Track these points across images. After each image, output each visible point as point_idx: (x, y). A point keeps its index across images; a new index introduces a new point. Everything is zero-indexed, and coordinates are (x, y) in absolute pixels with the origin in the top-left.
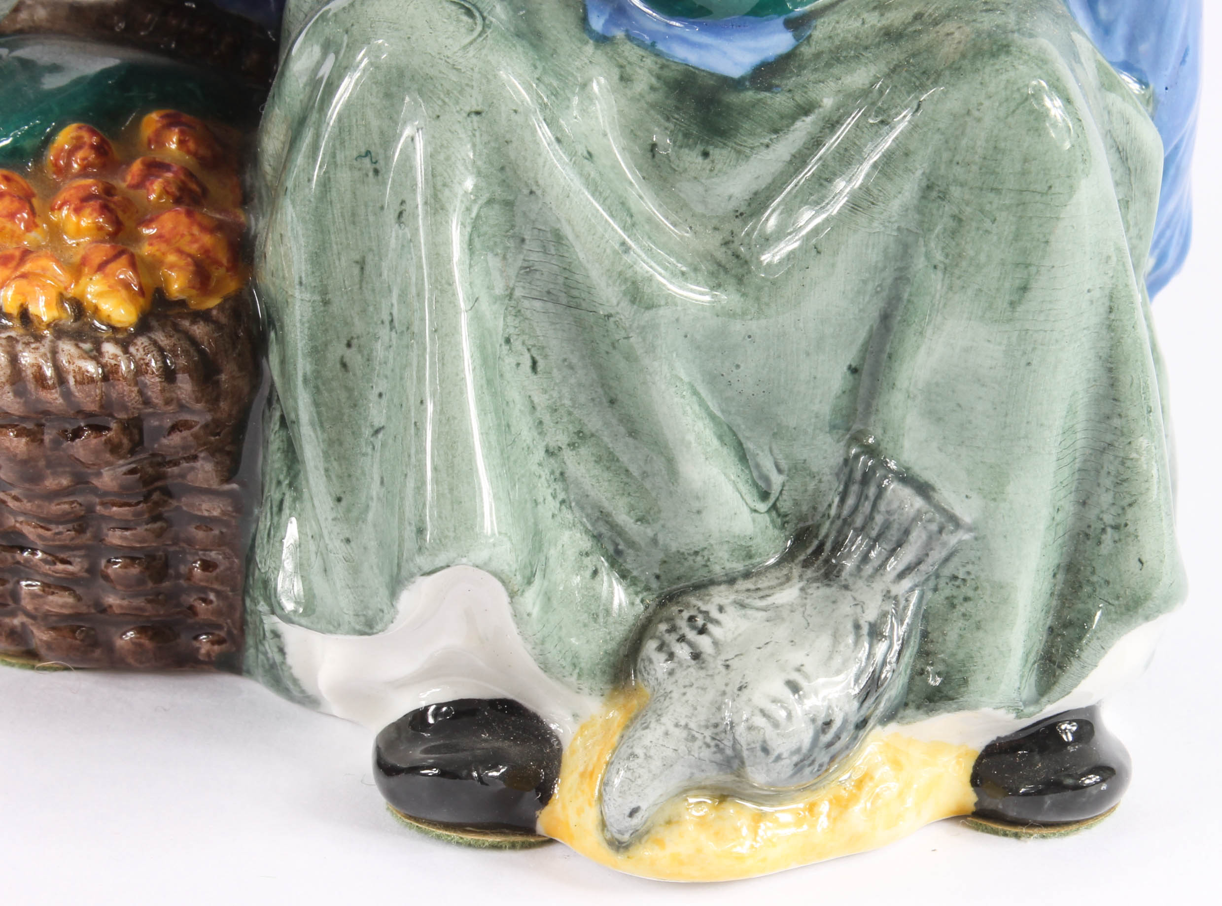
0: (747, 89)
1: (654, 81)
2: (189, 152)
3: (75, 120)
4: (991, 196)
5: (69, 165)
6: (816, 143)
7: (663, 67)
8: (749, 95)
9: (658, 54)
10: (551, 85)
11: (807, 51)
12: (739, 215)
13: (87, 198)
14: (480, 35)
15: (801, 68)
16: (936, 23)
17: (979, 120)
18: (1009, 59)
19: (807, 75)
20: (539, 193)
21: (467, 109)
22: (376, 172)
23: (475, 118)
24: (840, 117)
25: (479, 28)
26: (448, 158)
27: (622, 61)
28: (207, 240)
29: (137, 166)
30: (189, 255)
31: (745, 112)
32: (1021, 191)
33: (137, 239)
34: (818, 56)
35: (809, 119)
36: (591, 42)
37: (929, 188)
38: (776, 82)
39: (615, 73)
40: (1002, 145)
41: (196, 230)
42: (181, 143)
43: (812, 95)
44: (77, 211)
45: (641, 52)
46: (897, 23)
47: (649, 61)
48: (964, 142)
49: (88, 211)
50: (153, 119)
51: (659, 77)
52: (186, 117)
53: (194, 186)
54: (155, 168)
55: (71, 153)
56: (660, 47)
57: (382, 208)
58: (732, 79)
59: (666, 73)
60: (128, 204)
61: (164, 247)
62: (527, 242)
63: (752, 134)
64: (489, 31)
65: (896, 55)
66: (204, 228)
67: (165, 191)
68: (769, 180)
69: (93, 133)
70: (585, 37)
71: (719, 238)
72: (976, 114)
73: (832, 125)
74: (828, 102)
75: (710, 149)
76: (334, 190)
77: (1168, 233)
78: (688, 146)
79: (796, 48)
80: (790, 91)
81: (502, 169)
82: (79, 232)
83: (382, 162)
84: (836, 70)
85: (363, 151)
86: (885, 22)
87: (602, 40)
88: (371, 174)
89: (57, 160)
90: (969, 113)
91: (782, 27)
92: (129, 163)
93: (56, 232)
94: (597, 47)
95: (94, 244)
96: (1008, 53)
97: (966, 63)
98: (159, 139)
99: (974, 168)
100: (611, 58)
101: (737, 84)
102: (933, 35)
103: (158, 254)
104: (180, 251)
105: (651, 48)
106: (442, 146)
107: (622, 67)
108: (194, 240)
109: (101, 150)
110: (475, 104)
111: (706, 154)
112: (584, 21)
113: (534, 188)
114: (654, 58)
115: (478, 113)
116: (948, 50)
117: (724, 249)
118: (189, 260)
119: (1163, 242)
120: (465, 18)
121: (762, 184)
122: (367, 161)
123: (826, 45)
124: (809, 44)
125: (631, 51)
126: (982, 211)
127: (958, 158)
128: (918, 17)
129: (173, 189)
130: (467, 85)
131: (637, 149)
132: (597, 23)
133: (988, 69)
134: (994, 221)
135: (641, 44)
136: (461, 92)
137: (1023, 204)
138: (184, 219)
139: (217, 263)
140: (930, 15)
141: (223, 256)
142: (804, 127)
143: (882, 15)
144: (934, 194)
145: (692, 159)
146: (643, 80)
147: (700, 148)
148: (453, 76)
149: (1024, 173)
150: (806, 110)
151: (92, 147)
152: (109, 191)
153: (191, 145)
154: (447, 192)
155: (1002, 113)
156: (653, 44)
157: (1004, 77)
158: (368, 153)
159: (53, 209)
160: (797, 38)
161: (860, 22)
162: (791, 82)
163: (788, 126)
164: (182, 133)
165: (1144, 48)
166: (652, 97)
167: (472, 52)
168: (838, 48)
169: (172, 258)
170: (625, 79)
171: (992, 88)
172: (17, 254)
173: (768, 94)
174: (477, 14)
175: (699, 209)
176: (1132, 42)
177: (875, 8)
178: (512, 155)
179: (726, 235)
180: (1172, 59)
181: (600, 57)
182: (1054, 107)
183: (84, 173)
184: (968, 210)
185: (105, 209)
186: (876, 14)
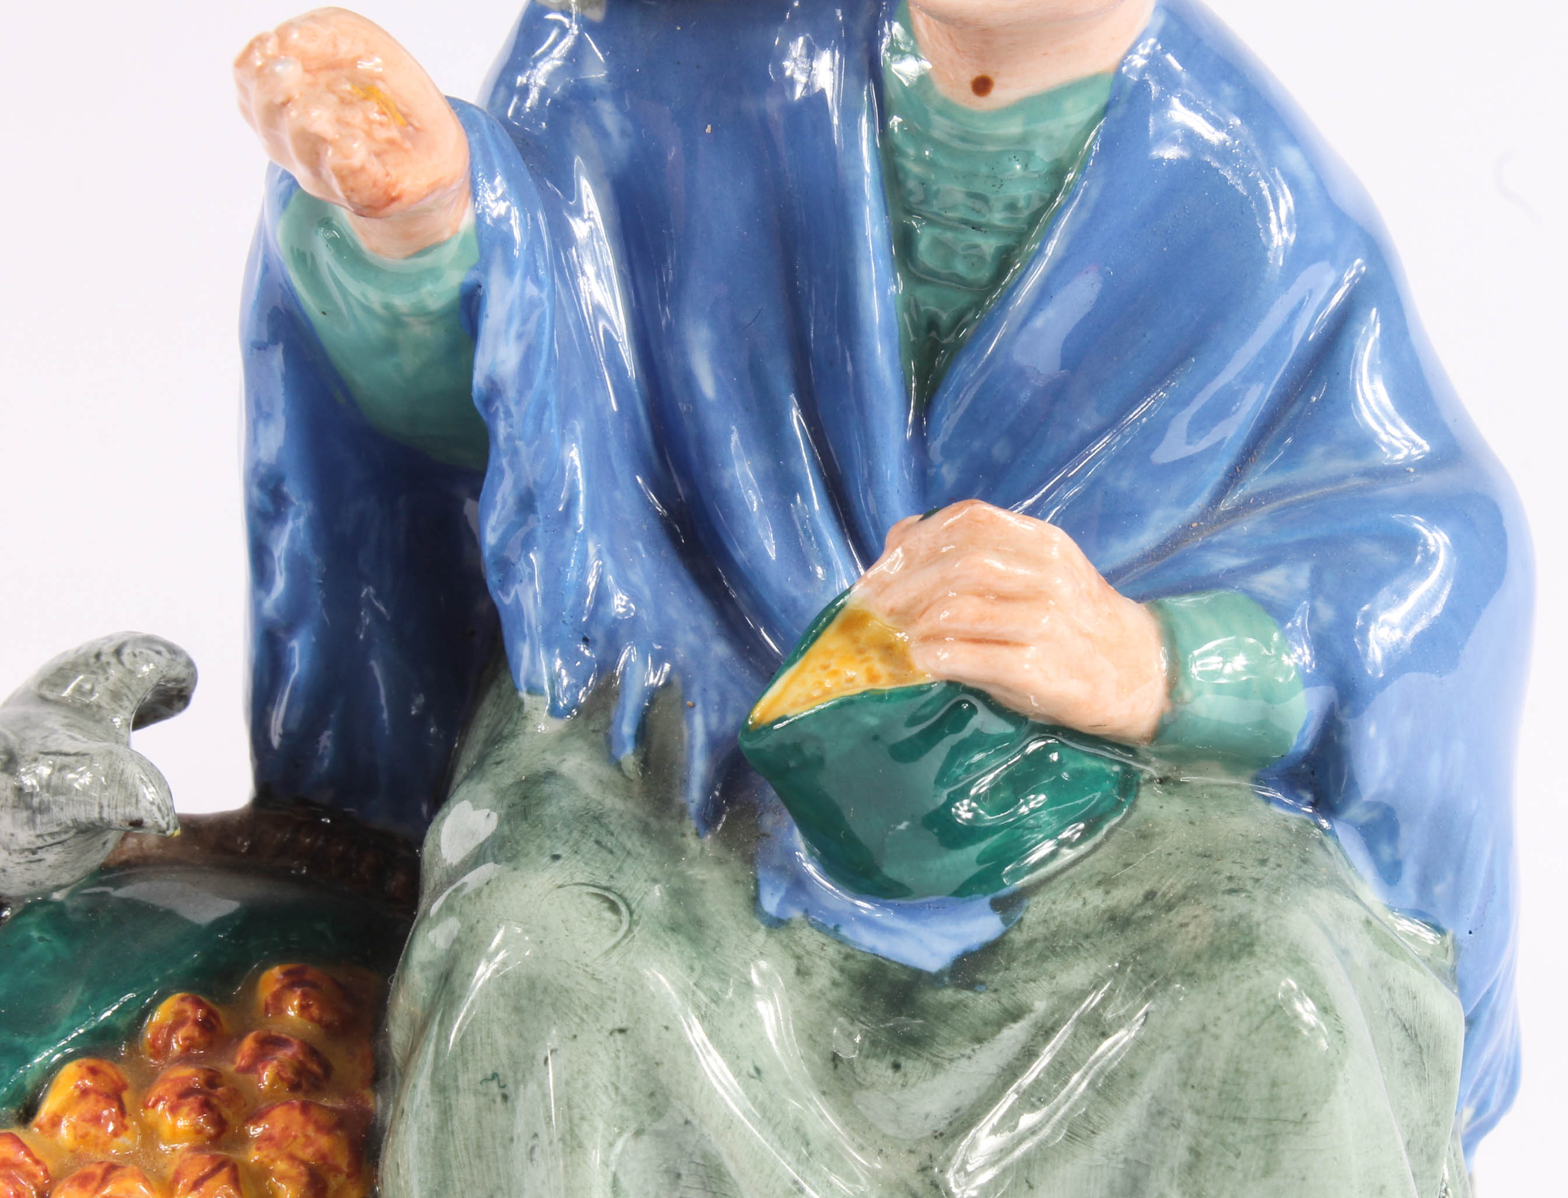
0: (946, 986)
1: (836, 974)
2: (312, 1019)
3: (178, 989)
4: (1235, 1125)
5: (168, 1044)
6: (1029, 1054)
7: (847, 957)
8: (948, 995)
9: (842, 941)
10: (710, 989)
11: (1018, 938)
12: (938, 1135)
13: (186, 1094)
14: (625, 936)
15: (1011, 958)
16: (1169, 907)
17: (1216, 1037)
18: (1252, 962)
19: (1019, 970)
20: (696, 1122)
21: (610, 1026)
22: (505, 1097)
23: (618, 1037)
24: (1055, 1023)
25: (625, 927)
26: (586, 1086)
27: (799, 951)
28: (324, 1142)
29: (248, 1044)
30: (303, 1162)
31: (944, 1014)
32: (1269, 1121)
33: (243, 1139)
34: (1031, 943)
35: (1016, 1026)
36: (763, 927)
37: (1161, 1113)
38: (980, 977)
39: (791, 965)
40: (1245, 1067)
41: (311, 1131)
42: (303, 1008)
43: (1021, 997)
44: (174, 1110)
45: (821, 938)
46: (1124, 905)
47: (832, 950)
48: (1200, 1062)
49: (185, 1110)
50: (273, 977)
51: (842, 970)
52: (312, 973)
53: (313, 1066)
54: (269, 1043)
55: (172, 1030)
56: (844, 931)
57: (512, 1140)
58: (929, 974)
59: (851, 965)
60: (235, 1095)
61: (273, 1153)
62: (684, 1177)
63: (950, 1043)
64: (636, 930)
65: (1122, 947)
66: (320, 1128)
67: (278, 1077)
68: (974, 1096)
69: (198, 1004)
70: (756, 922)
71: (915, 1161)
72: (1213, 1029)
73: (1046, 1031)
74: (1041, 1007)
75: (902, 1060)
76: (456, 1122)
77: (1487, 1081)
78: (875, 1056)
79: (1005, 934)
80: (996, 991)
81: (652, 1095)
82: (175, 1136)
83: (511, 1087)
84: (1050, 966)
85: (489, 1073)
86: (1110, 902)
87: (777, 924)
88: (499, 1099)
89: (155, 1039)
90: (1204, 1028)
91: (988, 908)
92: (241, 1037)
93: (147, 1136)
94: (769, 934)
95: (190, 1155)
96: (1251, 954)
97: (1200, 967)
98: (278, 1002)
99: (1213, 1094)
100: (786, 947)
101: (935, 980)
102: (1164, 925)
103: (266, 1160)
104: (292, 1158)
105: (834, 934)
106: (579, 1072)
107: (798, 958)
108: (309, 1142)
109: (208, 1026)
110: (617, 1018)
111: (896, 1067)
112: (755, 900)
113: (690, 1118)
114: (837, 947)
115: (622, 1031)
116: (1178, 947)
117: (920, 1177)
118: (302, 1168)
119: (1481, 1091)
120: (608, 915)
121: (966, 1101)
122: (494, 1085)
123: (1041, 930)
124: (1020, 929)
125: (810, 938)
126: (1223, 1144)
127: (1193, 1081)
128: (1150, 896)
129: (288, 1074)
130: (609, 998)
131: (816, 1058)
132: (771, 903)
133: (1227, 975)
134: (1238, 1155)
135: (821, 928)
136: (602, 1007)
137: (1273, 1135)
138: (297, 1116)
139: (336, 1170)
140: (1164, 895)
141: (343, 1161)
142: (1015, 1034)
143: (1107, 893)
144: (1166, 1121)
145: (880, 1070)
146: (824, 975)
147: (890, 1059)
148: (593, 988)
149: (1272, 1099)
150: (1014, 1015)
151: (196, 1022)
152: (213, 1080)
153: (315, 1011)
154: (585, 1127)
155: (1244, 1029)
156: (837, 928)
157: (1246, 985)
158: (495, 1076)
159: (146, 1107)
160: (1005, 921)
161: (1081, 902)
162: (998, 978)
163: (993, 1035)
164: (304, 996)
165: (1440, 889)
166: (834, 994)
167: (615, 958)
168: (1054, 934)
169: (281, 1166)
170: (802, 973)
171: (1231, 1000)
172: (99, 1171)
173: (970, 994)
174: (623, 908)
175: (890, 1130)
176: (1425, 883)
177: (1099, 883)
178: (664, 1079)
179: (924, 1159)
180: (1474, 901)
181: (773, 946)
183: (185, 1056)
184: (1207, 1142)
185: (206, 1106)
186: (1100, 891)
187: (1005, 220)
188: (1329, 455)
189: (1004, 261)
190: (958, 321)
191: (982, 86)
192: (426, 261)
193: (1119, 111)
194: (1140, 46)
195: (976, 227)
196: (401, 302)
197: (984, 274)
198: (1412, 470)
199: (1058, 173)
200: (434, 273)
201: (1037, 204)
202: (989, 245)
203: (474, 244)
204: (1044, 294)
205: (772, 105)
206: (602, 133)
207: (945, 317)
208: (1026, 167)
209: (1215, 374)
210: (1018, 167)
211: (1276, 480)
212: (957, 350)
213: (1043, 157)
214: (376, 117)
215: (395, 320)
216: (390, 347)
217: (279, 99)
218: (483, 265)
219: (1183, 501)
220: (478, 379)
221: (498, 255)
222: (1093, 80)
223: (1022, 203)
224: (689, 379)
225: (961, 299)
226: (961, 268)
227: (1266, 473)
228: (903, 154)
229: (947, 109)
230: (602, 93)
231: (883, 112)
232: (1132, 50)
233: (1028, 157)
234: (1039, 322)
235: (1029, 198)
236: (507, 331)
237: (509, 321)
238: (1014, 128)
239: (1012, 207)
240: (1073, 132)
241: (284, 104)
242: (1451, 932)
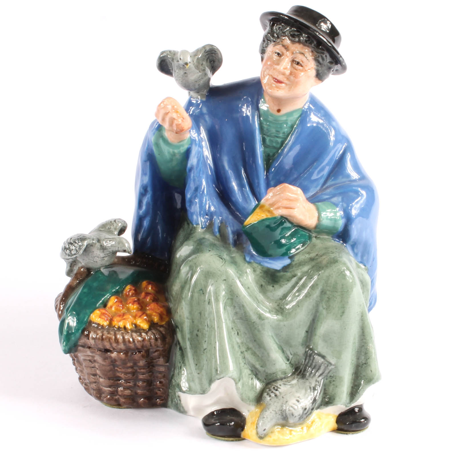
0: (281, 272)
1: (261, 271)
2: (153, 290)
3: (129, 284)
4: (336, 293)
5: (129, 294)
6: (297, 283)
7: (262, 268)
8: (282, 273)
9: (261, 265)
10: (239, 273)
11: (294, 263)
12: (281, 299)
13: (135, 301)
14: (224, 263)
15: (293, 267)
16: (321, 256)
17: (332, 277)
18: (338, 264)
19: (294, 268)
20: (238, 296)
21: (223, 279)
22: (203, 293)
23: (224, 281)
24: (302, 277)
25: (224, 262)
26: (219, 290)
27: (254, 267)
28: (162, 309)
29: (143, 294)
30: (158, 313)
31: (281, 277)
32: (342, 292)
33: (146, 310)
34: (296, 264)
35: (295, 278)
36: (247, 263)
37: (322, 292)
38: (287, 270)
39: (252, 269)
40: (337, 282)
41: (159, 307)
42: (152, 288)
43: (296, 273)
44: (133, 304)
45: (258, 265)
46: (313, 257)
47: (260, 267)
48: (329, 282)
49: (135, 304)
50: (144, 283)
51: (262, 270)
52: (152, 282)
53: (156, 298)
54: (147, 294)
55: (129, 292)
56: (261, 264)
57: (205, 301)
58: (278, 270)
59: (264, 269)
60: (143, 302)
61: (152, 311)
62: (236, 307)
63: (283, 282)
64: (226, 262)
65: (313, 263)
66: (161, 307)
67: (151, 299)
68: (287, 291)
69: (133, 287)
70: (245, 262)
71: (276, 304)
72: (331, 276)
73: (300, 279)
74: (299, 274)
75: (274, 285)
76: (194, 298)
77: (372, 298)
78: (269, 285)
79: (291, 263)
80: (291, 272)
81: (230, 292)
82: (134, 309)
83: (204, 291)
84: (301, 267)
85: (200, 289)
86: (310, 256)
87: (249, 263)
88: (202, 294)
89: (126, 293)
90: (330, 275)
91: (288, 258)
92: (141, 293)
93: (128, 309)
94: (248, 264)
95: (137, 312)
96: (337, 262)
97: (328, 265)
98: (147, 287)
99: (332, 287)
100: (251, 266)
101: (278, 271)
102: (321, 259)
103: (151, 313)
104: (156, 312)
105: (259, 264)
106: (218, 287)
107: (254, 268)
108: (159, 309)
109: (135, 290)
110: (224, 278)
111: (273, 286)
112: (245, 259)
113: (237, 295)
114: (260, 266)
115: (225, 280)
116: (324, 262)
117: (278, 307)
118: (158, 314)
119: (371, 300)
120: (221, 260)
121: (285, 292)
122: (201, 292)
123: (298, 262)
124: (294, 262)
125: (255, 265)
126: (334, 296)
127: (328, 285)
128: (317, 255)
129: (152, 299)
130: (222, 274)
131: (258, 286)
132: (248, 259)
133: (333, 266)
134: (336, 298)
135: (257, 263)
136: (221, 276)
137: (343, 295)
138: (156, 305)
139: (164, 314)
140: (320, 255)
141: (165, 313)
142: (294, 280)
143: (309, 255)
144: (323, 293)
145: (270, 288)
146: (259, 271)
147: (272, 285)
148: (219, 272)
149: (342, 288)
150: (294, 276)
151: (133, 290)
152: (139, 300)
153: (154, 288)
154: (219, 297)
155: (337, 275)
156: (260, 263)
157: (337, 268)
158: (201, 290)
159: (127, 304)
160: (291, 260)
161: (304, 257)
162: (291, 270)
163: (291, 280)
164: (152, 286)
165: (365, 258)
166: (261, 275)
167: (223, 267)
168: (300, 262)
169: (154, 314)
170: (254, 271)
171: (335, 270)
172: (122, 314)
173: (286, 273)
174: (223, 259)
175: (272, 298)
176: (362, 257)
177: (307, 253)
178: (233, 288)
179: (278, 304)
180: (371, 260)
181: (249, 266)
182: (347, 273)
183: (132, 296)
184: (331, 296)
185: (139, 304)
186: (308, 255)
187: (283, 136)
188: (342, 178)
189: (282, 143)
190: (274, 155)
191: (279, 111)
192: (181, 143)
193: (303, 115)
194: (306, 104)
195: (277, 137)
196: (176, 151)
197: (279, 146)
198: (357, 180)
199: (292, 127)
200: (182, 146)
201: (288, 133)
202: (280, 140)
203: (190, 140)
204: (291, 149)
205: (238, 115)
206: (205, 121)
207: (271, 154)
208: (286, 126)
209: (322, 163)
210: (285, 125)
211: (333, 182)
212: (274, 160)
213: (290, 124)
214: (179, 116)
215: (174, 155)
216: (171, 160)
217: (168, 112)
218: (191, 144)
219: (316, 187)
220: (189, 165)
221: (194, 142)
222: (299, 110)
223: (286, 132)
224: (223, 167)
225: (275, 151)
226: (274, 145)
227: (331, 181)
228: (263, 124)
229: (272, 115)
230: (205, 114)
231: (259, 116)
232: (305, 105)
233: (287, 124)
234: (290, 154)
235: (287, 131)
236: (195, 156)
237: (195, 154)
238: (284, 118)
239: (284, 133)
240: (295, 119)
241: (168, 113)
242: (367, 266)
